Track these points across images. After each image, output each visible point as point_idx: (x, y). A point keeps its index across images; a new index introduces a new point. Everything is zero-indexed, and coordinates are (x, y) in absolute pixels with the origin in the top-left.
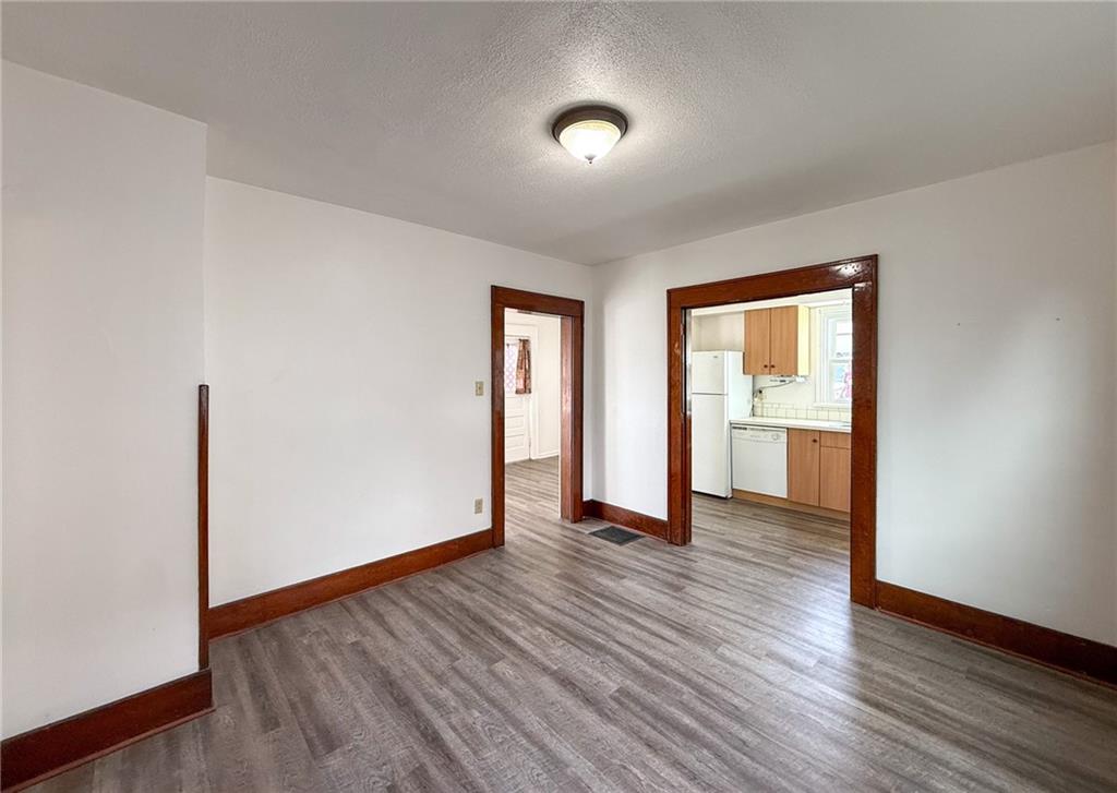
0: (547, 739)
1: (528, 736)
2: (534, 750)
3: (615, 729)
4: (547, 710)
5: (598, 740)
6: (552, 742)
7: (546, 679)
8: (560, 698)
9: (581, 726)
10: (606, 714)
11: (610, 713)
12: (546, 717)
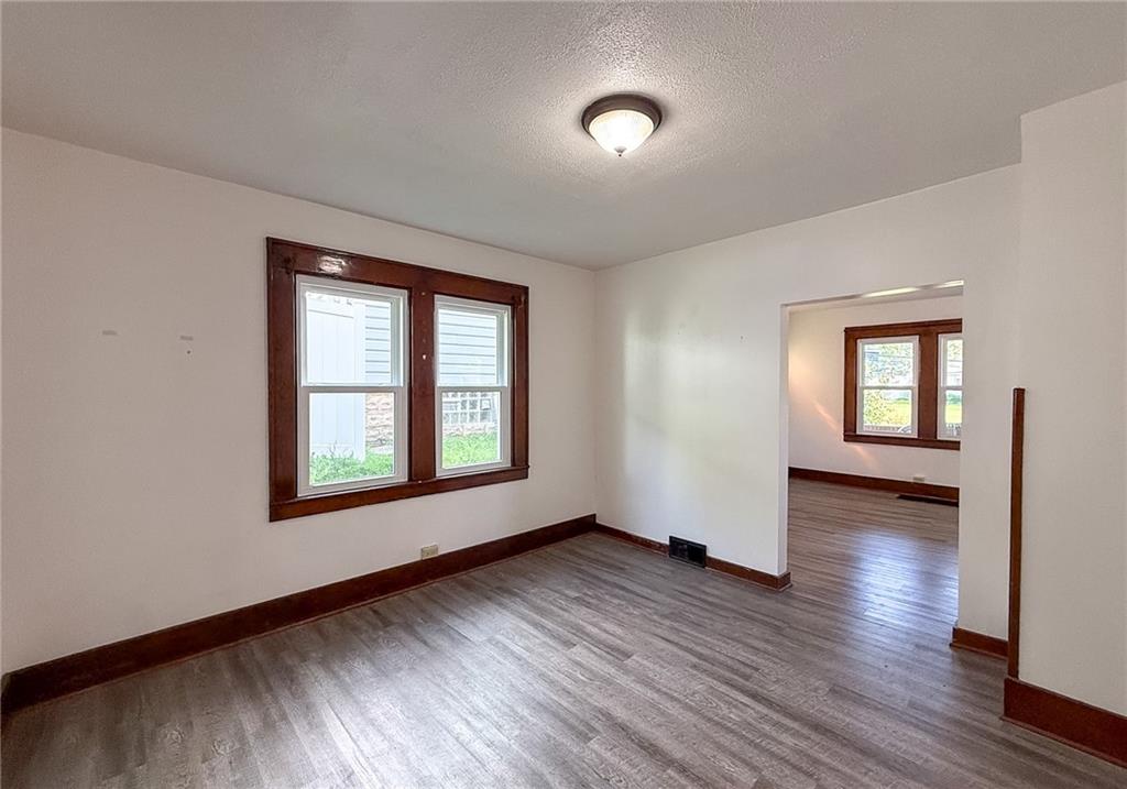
0: (656, 696)
1: (673, 698)
2: (664, 689)
3: (596, 704)
4: (663, 720)
5: (611, 696)
6: (650, 694)
7: (678, 755)
8: (654, 730)
9: (627, 706)
10: (603, 715)
11: (601, 717)
12: (663, 714)
